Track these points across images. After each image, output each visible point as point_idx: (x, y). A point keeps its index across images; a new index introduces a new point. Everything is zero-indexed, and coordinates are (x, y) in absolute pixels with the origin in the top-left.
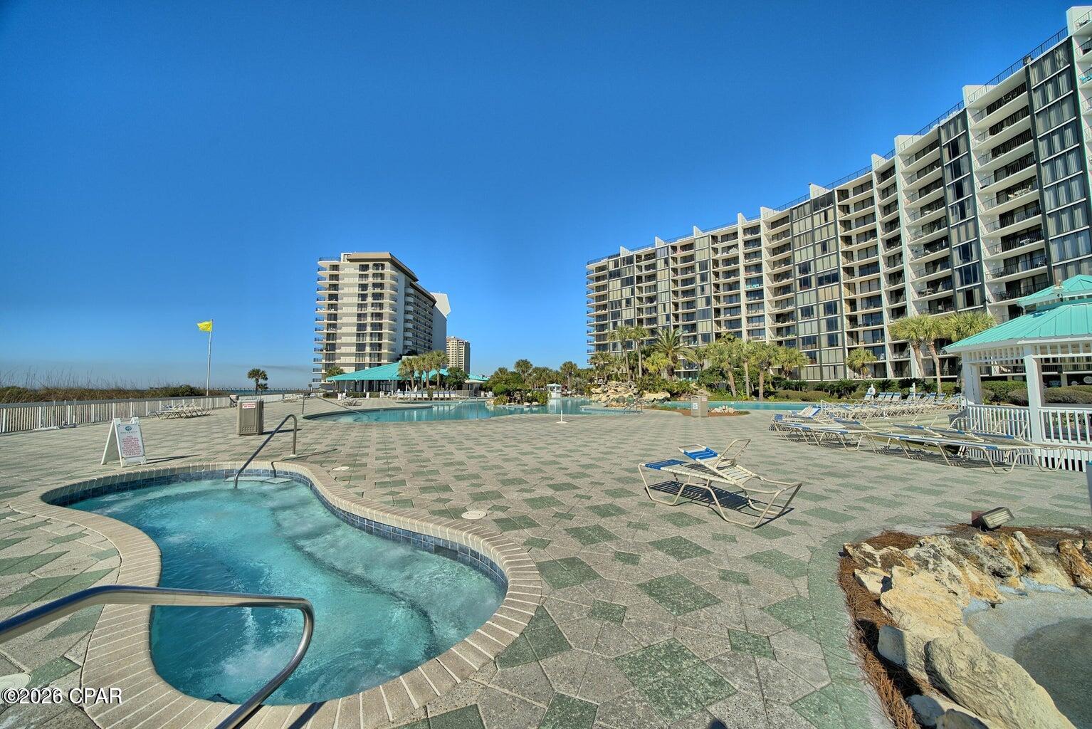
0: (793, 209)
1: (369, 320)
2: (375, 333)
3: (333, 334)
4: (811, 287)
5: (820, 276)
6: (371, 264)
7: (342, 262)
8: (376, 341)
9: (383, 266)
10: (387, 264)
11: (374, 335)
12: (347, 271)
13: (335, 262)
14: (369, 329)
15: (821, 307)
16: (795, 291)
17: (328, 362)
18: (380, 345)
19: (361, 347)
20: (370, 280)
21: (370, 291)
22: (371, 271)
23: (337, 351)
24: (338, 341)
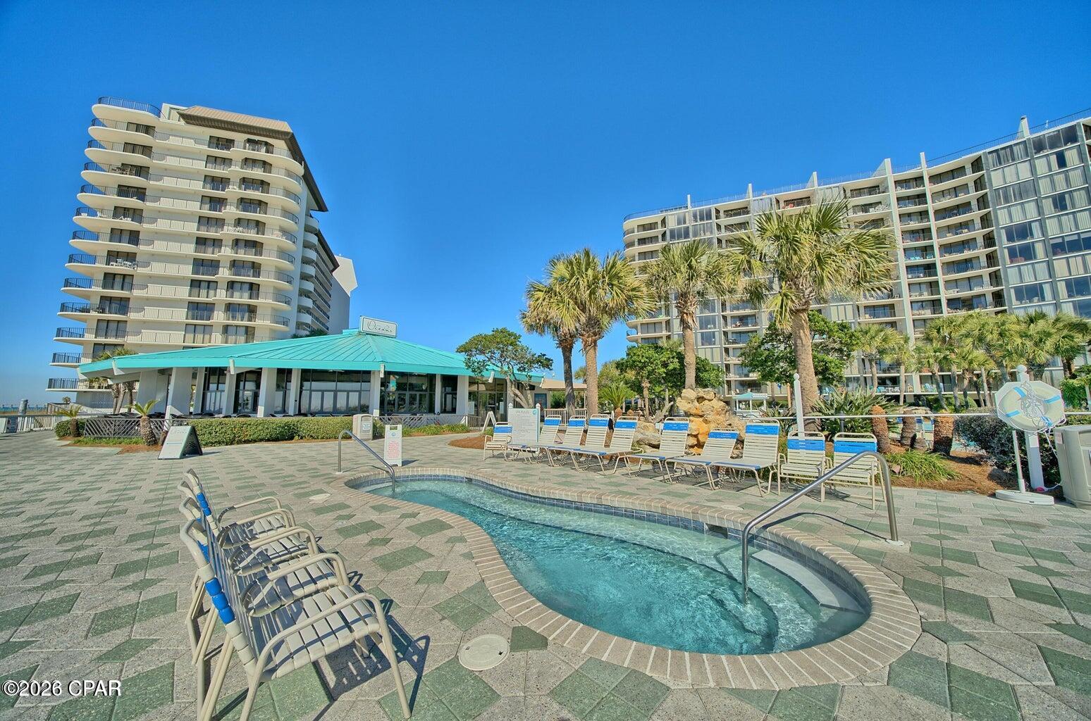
0: (990, 153)
1: (226, 253)
2: (242, 283)
3: (124, 276)
4: (1035, 258)
5: (1052, 242)
6: (239, 137)
7: (163, 119)
8: (242, 298)
9: (269, 148)
10: (280, 145)
11: (237, 286)
12: (174, 141)
13: (145, 117)
14: (224, 274)
15: (1062, 287)
16: (1004, 265)
17: (102, 340)
18: (252, 310)
19: (200, 310)
20: (235, 171)
21: (233, 191)
22: (238, 152)
23: (132, 316)
24: (136, 293)
